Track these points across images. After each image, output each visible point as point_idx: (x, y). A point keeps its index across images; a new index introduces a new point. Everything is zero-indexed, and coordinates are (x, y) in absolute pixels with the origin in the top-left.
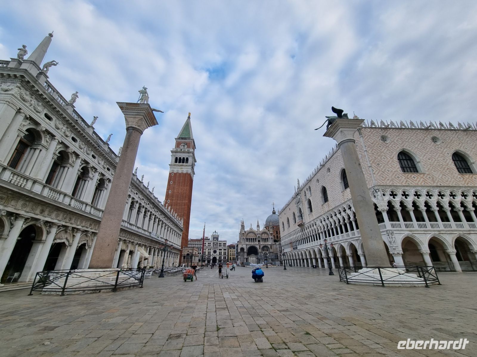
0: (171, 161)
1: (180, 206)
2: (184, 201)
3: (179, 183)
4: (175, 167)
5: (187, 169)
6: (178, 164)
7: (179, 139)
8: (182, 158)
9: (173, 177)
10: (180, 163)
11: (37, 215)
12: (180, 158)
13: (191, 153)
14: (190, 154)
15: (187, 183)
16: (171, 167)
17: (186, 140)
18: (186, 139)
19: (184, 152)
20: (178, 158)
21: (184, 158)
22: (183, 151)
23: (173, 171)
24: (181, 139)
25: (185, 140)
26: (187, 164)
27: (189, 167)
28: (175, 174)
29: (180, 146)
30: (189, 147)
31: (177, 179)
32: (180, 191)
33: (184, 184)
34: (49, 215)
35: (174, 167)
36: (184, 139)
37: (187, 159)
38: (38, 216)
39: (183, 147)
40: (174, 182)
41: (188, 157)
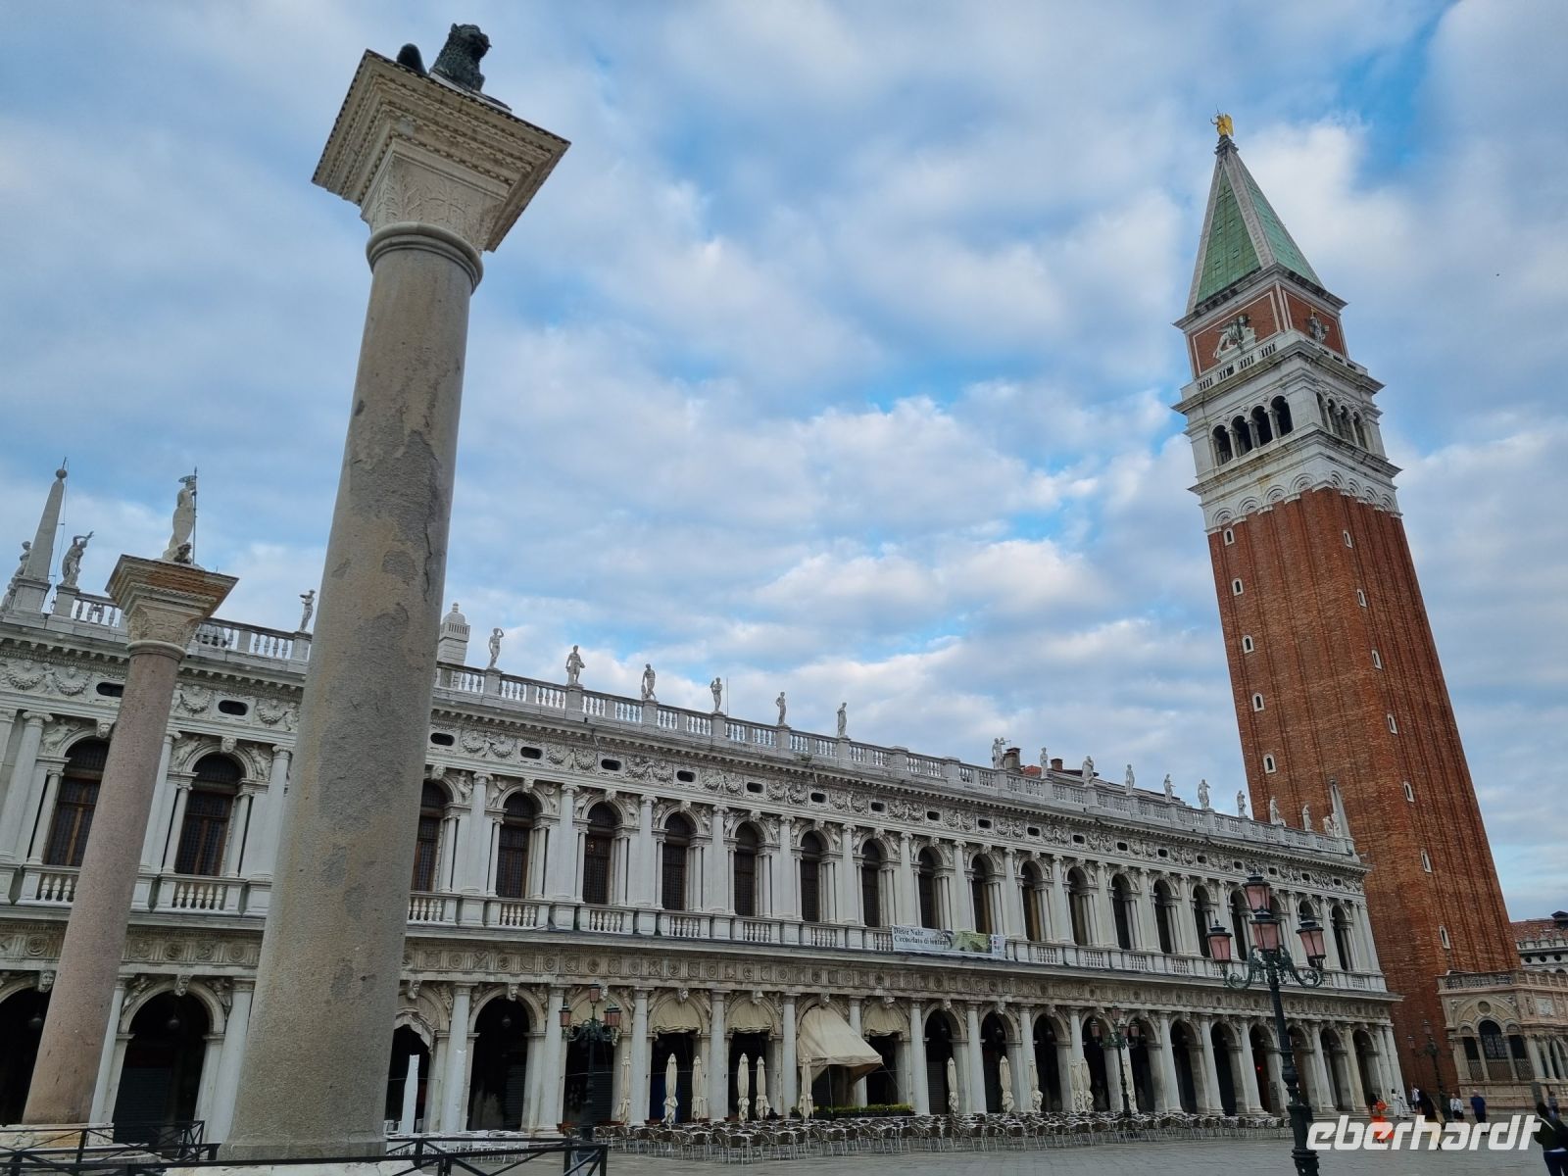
0: (1199, 464)
1: (1329, 712)
2: (1346, 678)
3: (1282, 570)
4: (1228, 488)
5: (1300, 470)
6: (1235, 462)
7: (1197, 314)
8: (1248, 418)
9: (1234, 555)
10: (1249, 448)
11: (158, 964)
12: (1239, 422)
13: (1285, 359)
14: (1286, 369)
15: (1328, 557)
16: (1209, 497)
17: (1240, 299)
18: (1235, 293)
19: (1246, 379)
20: (1229, 428)
21: (1258, 412)
22: (1237, 371)
23: (1223, 514)
24: (1208, 309)
25: (1231, 303)
26: (1287, 439)
27: (1305, 454)
28: (1243, 528)
29: (1218, 353)
30: (1265, 329)
31: (1260, 553)
32: (1302, 620)
33: (1313, 567)
34: (206, 958)
35: (1221, 491)
36: (1226, 298)
37: (1280, 405)
38: (163, 966)
39: (1231, 347)
40: (1253, 581)
41: (1279, 392)
